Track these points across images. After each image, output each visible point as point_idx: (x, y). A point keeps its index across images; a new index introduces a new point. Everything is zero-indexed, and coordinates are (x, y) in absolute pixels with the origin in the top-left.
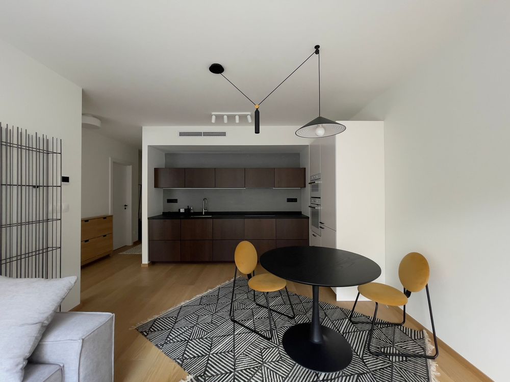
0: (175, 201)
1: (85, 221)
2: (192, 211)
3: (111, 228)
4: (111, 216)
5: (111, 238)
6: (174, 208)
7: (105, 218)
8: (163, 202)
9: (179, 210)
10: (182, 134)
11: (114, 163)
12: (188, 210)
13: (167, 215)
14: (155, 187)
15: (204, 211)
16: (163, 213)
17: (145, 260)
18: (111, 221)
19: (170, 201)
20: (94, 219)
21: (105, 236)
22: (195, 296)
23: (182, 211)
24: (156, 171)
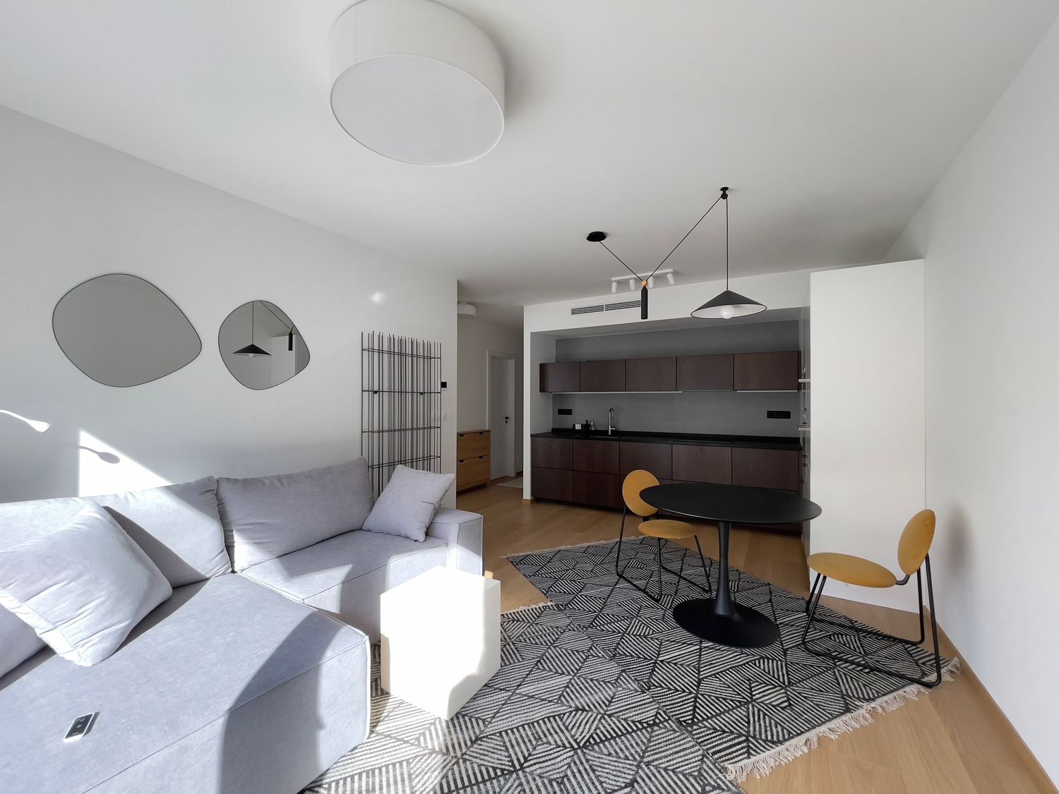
0: (569, 412)
1: (460, 435)
2: (593, 429)
3: (488, 447)
4: (489, 431)
5: (489, 461)
6: (567, 421)
7: (481, 433)
8: (553, 413)
9: (574, 425)
10: (574, 312)
11: (493, 358)
12: (586, 427)
13: (557, 432)
14: (540, 391)
15: (610, 429)
16: (552, 429)
17: (527, 495)
18: (489, 438)
19: (561, 412)
20: (470, 433)
21: (481, 457)
22: (581, 543)
23: (578, 427)
24: (543, 368)
